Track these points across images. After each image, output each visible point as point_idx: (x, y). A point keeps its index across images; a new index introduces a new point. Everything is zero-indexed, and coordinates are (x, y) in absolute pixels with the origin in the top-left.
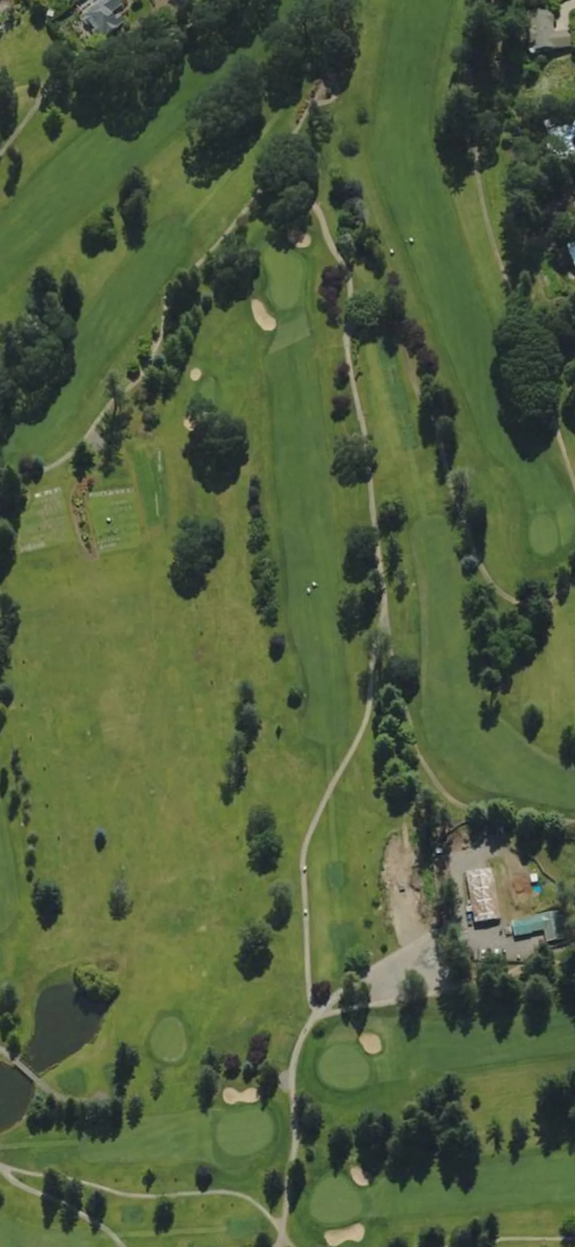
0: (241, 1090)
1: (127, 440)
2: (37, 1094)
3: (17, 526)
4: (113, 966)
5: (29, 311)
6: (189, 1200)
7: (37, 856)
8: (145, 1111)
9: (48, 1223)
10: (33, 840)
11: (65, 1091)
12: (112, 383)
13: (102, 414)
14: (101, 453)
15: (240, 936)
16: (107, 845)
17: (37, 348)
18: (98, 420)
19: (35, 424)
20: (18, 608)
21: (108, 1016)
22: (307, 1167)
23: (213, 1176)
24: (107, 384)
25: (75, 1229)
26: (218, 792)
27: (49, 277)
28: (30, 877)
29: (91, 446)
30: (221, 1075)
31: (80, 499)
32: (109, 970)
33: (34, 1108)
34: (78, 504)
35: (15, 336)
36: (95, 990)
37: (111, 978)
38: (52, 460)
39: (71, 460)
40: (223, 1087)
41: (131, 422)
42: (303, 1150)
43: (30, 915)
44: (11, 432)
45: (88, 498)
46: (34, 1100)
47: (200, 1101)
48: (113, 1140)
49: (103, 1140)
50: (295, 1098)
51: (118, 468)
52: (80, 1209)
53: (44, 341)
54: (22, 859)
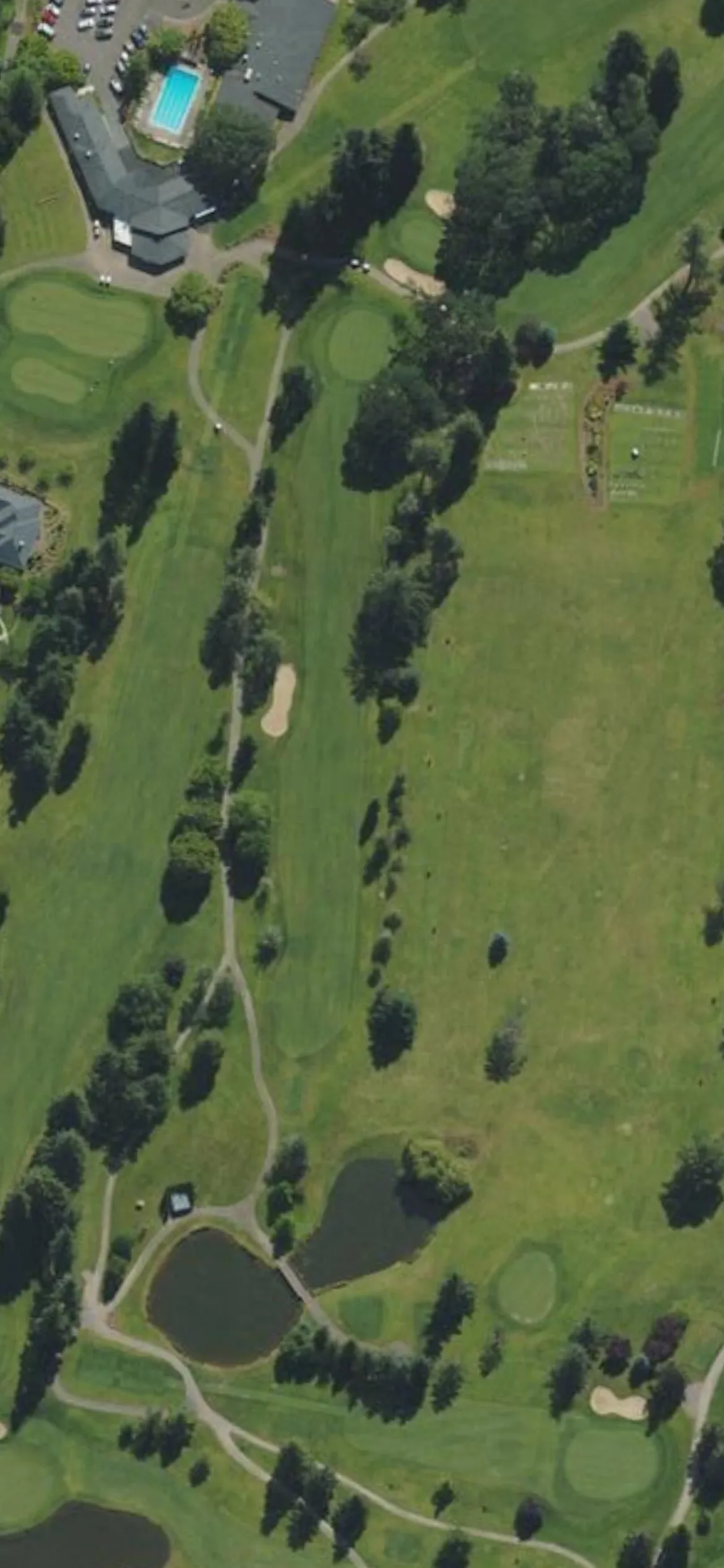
0: (621, 1396)
1: (695, 335)
2: (303, 1320)
3: (489, 426)
4: (469, 1151)
5: (595, 96)
6: (498, 1548)
7: (394, 949)
8: (463, 1390)
9: (268, 1526)
10: (393, 923)
11: (347, 1328)
12: (695, 240)
13: (666, 285)
14: (649, 344)
15: (679, 1155)
16: (507, 959)
17: (590, 156)
18: (658, 292)
19: (557, 274)
20: (460, 555)
21: (442, 1227)
22: (695, 1541)
23: (545, 1521)
24: (686, 239)
25: (308, 1545)
26: (701, 920)
27: (639, 49)
28: (373, 980)
29: (637, 329)
30: (596, 1365)
31: (600, 409)
32: (462, 1155)
33: (293, 1343)
34: (594, 416)
35: (563, 131)
36: (432, 1181)
37: (460, 1168)
38: (571, 338)
39: (600, 345)
40: (595, 1386)
41: (709, 309)
42: (695, 1514)
43: (360, 1040)
44: (517, 280)
45: (612, 411)
46: (295, 1330)
47: (552, 1397)
48: (403, 1422)
49: (387, 1420)
50: (703, 1430)
51: (670, 376)
52: (323, 1517)
53: (605, 147)
54: (369, 947)
